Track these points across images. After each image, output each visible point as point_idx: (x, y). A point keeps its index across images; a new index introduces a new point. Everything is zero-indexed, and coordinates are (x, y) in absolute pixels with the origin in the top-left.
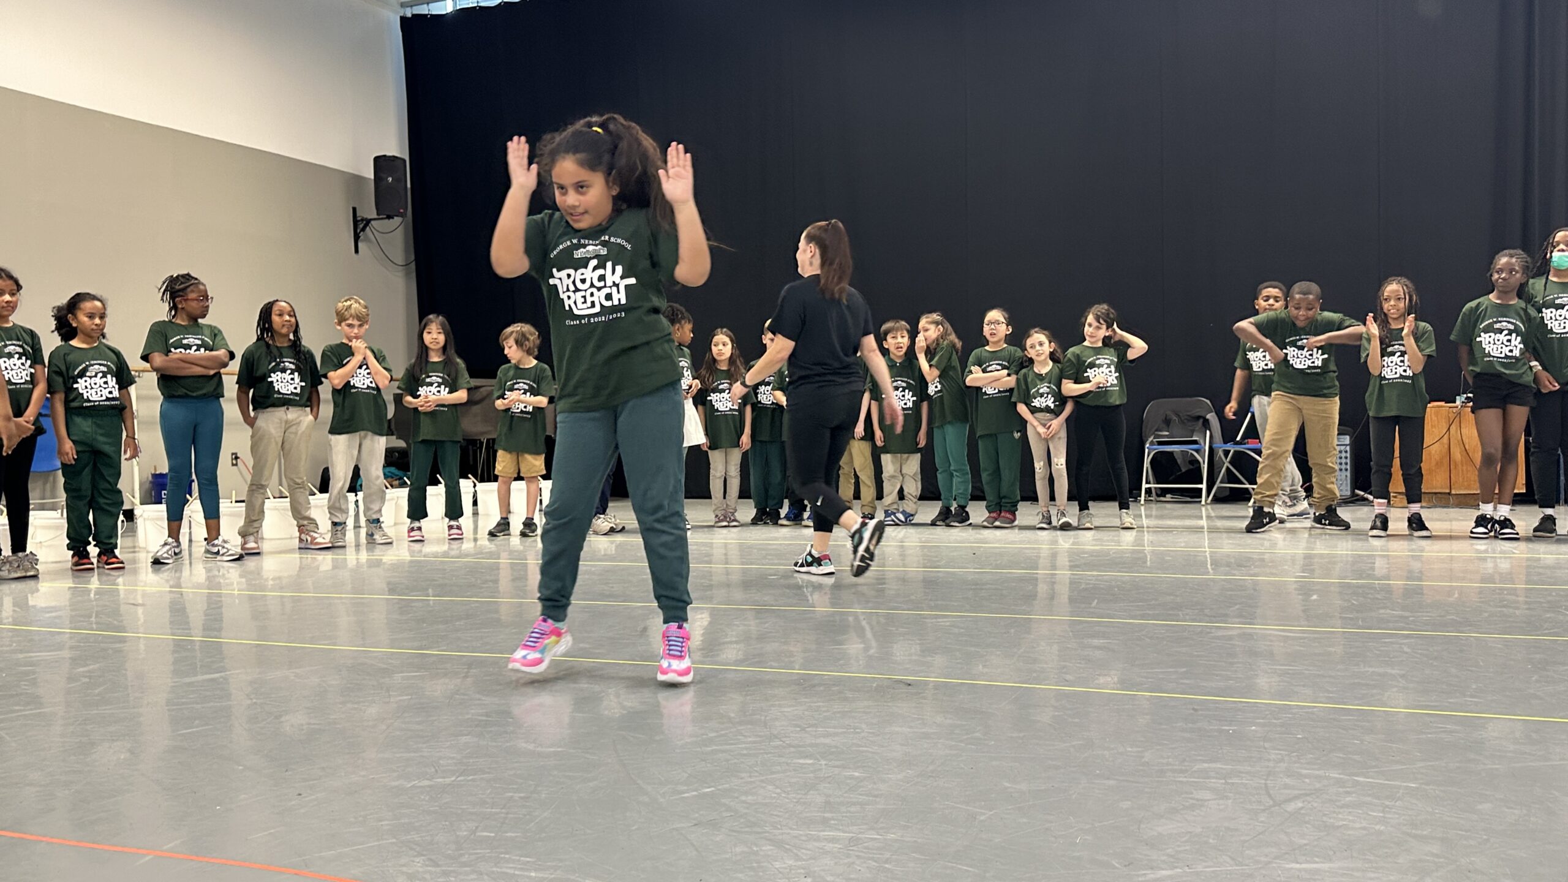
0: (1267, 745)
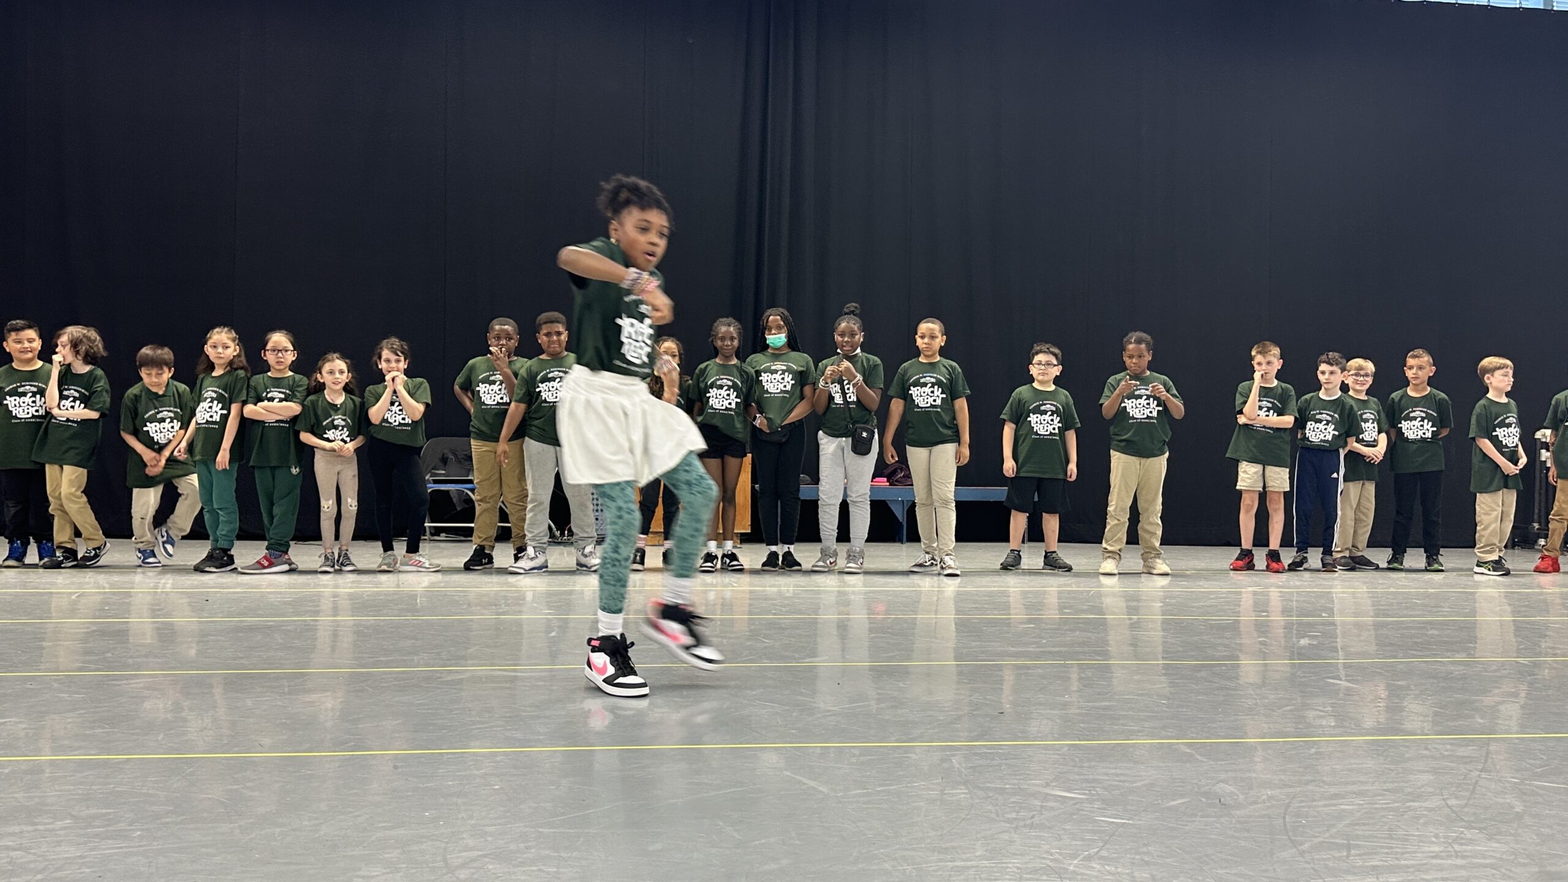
0: (460, 801)
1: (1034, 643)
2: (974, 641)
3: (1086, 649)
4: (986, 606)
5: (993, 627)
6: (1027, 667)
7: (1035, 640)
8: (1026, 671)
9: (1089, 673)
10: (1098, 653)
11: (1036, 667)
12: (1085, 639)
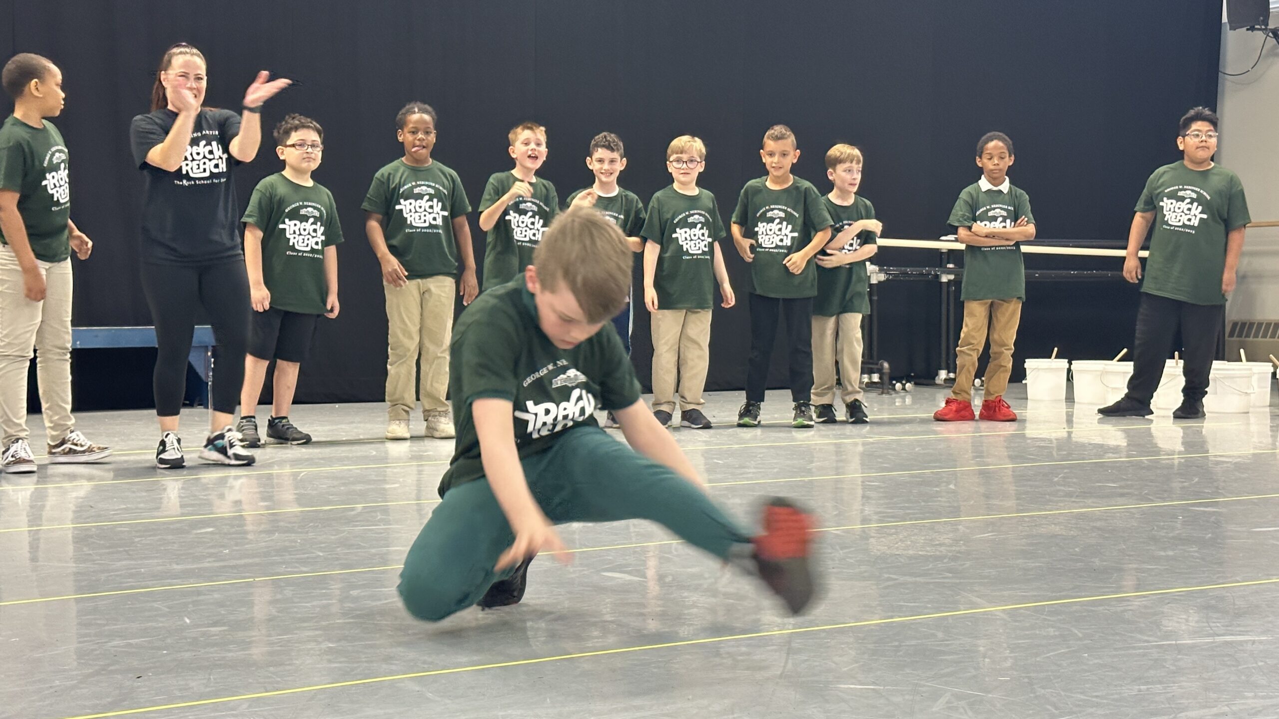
1: (211, 555)
2: (120, 560)
3: (287, 557)
4: (142, 505)
5: (150, 536)
6: (198, 592)
7: (212, 551)
8: (195, 598)
9: (288, 592)
10: (304, 562)
11: (211, 590)
12: (287, 544)
